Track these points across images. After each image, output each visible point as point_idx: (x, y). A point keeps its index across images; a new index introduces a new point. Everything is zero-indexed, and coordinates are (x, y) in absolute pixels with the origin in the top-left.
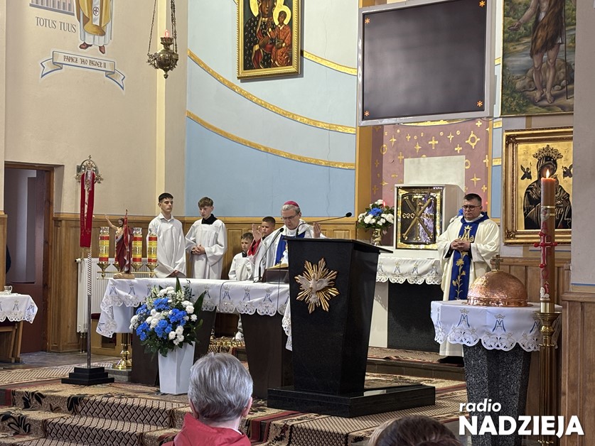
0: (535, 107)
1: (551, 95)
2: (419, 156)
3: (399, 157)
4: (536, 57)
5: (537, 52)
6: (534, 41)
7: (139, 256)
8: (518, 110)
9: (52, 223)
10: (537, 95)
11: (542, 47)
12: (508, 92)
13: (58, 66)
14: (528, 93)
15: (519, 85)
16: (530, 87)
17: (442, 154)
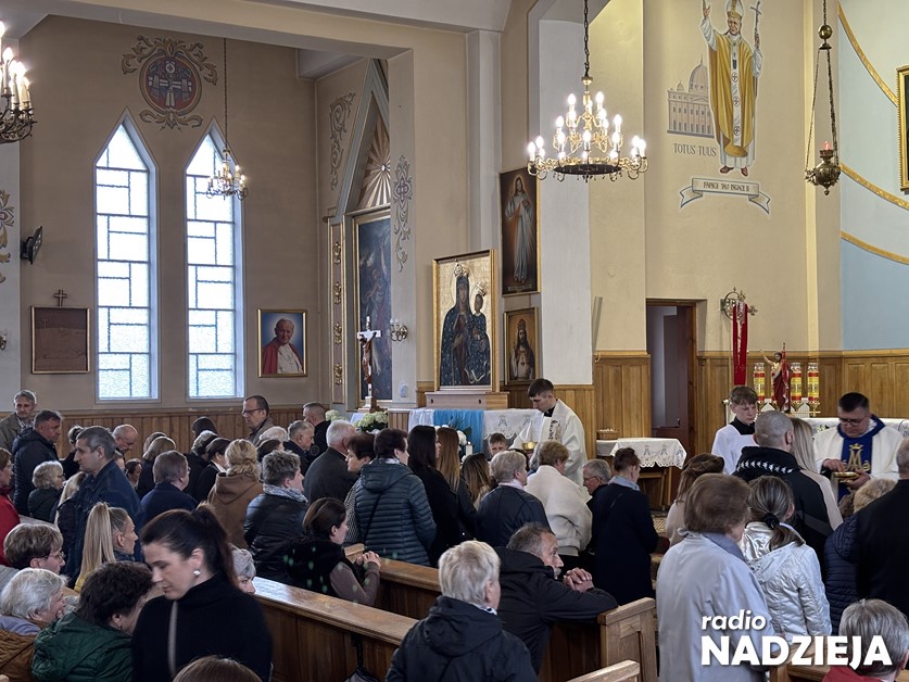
7: (798, 394)
9: (696, 361)
13: (698, 194)
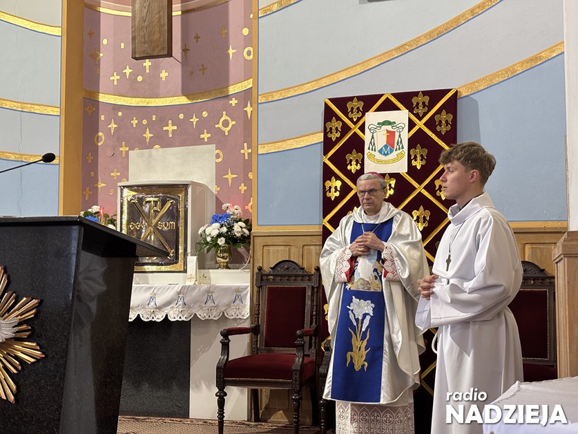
2: (150, 146)
3: (121, 149)
17: (183, 144)
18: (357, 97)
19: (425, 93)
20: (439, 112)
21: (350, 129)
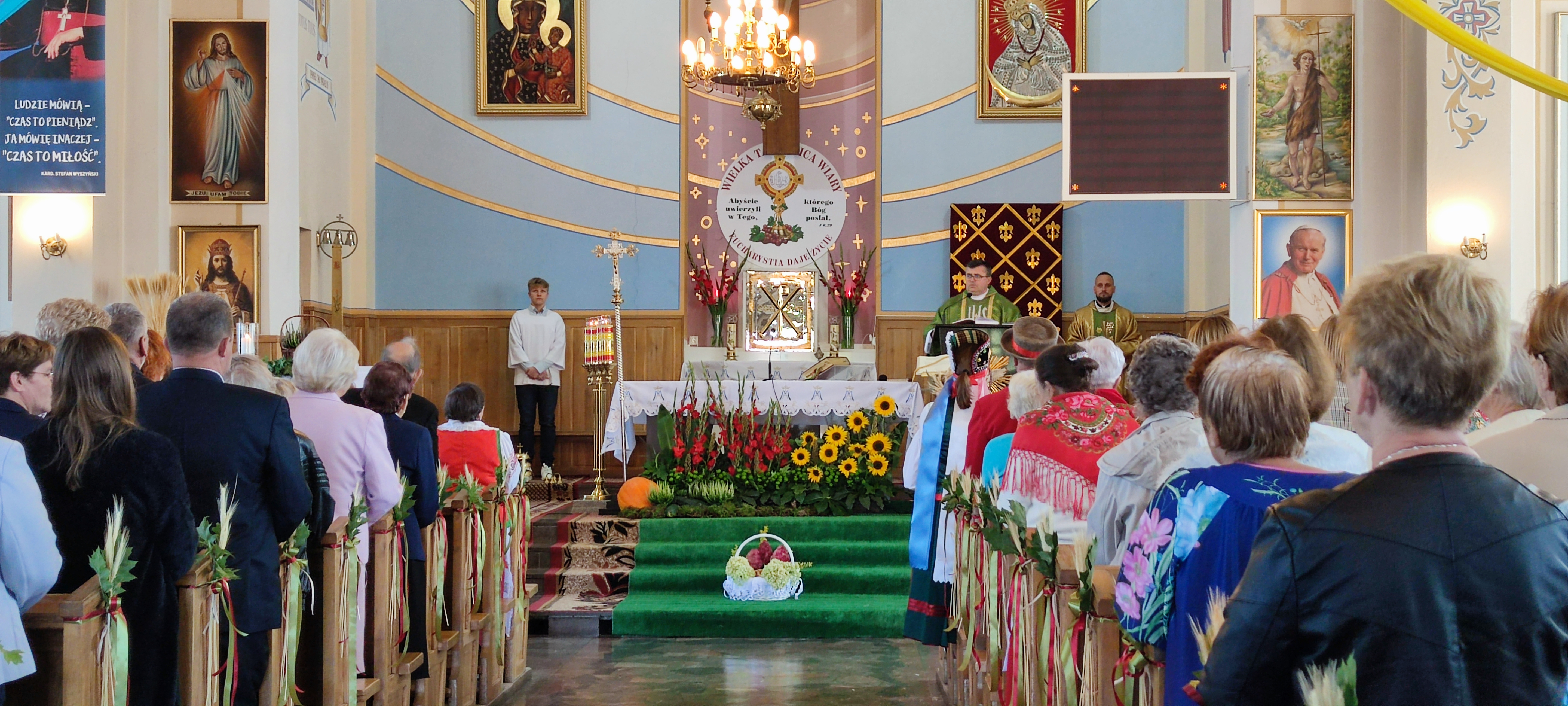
0: (1291, 192)
1: (1309, 182)
4: (1291, 144)
5: (1292, 140)
6: (1289, 128)
8: (1273, 194)
10: (1293, 181)
11: (1298, 135)
12: (1262, 176)
13: (308, 85)
14: (1283, 178)
15: (1273, 170)
16: (1286, 172)
18: (980, 205)
19: (1038, 206)
20: (1049, 222)
21: (974, 232)
